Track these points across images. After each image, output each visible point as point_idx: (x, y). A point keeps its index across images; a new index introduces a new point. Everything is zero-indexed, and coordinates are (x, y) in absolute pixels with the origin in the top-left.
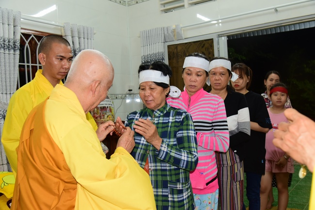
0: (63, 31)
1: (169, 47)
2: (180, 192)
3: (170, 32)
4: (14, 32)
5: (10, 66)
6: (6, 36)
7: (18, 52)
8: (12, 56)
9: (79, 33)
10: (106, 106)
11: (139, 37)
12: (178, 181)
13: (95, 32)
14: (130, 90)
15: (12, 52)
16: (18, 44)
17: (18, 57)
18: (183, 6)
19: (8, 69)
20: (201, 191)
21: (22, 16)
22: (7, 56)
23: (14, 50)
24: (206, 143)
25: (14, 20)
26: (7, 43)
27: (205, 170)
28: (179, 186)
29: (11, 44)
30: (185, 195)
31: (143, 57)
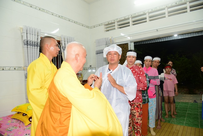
0: (60, 39)
2: (145, 96)
3: (108, 40)
4: (37, 39)
5: (35, 54)
6: (34, 40)
7: (39, 48)
8: (36, 49)
9: (67, 40)
10: (79, 73)
11: (95, 42)
12: (144, 93)
14: (90, 66)
15: (36, 47)
16: (39, 44)
17: (39, 50)
18: (115, 29)
19: (34, 55)
20: (151, 97)
21: (42, 32)
22: (34, 49)
23: (37, 47)
24: (153, 83)
25: (38, 33)
26: (34, 43)
27: (153, 91)
28: (145, 95)
29: (36, 44)
30: (146, 97)
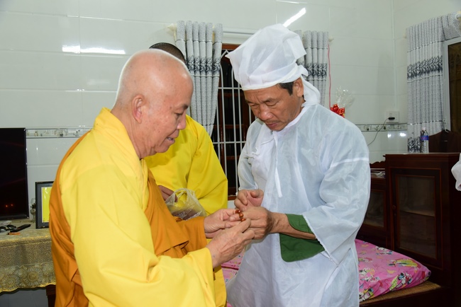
1: (450, 47)
3: (451, 23)
4: (213, 50)
5: (207, 92)
6: (203, 56)
7: (217, 74)
8: (210, 79)
11: (406, 38)
13: (331, 37)
14: (391, 119)
15: (210, 74)
16: (218, 64)
19: (204, 96)
21: (225, 29)
22: (204, 79)
23: (213, 73)
26: (203, 64)
29: (209, 65)
31: (410, 68)
